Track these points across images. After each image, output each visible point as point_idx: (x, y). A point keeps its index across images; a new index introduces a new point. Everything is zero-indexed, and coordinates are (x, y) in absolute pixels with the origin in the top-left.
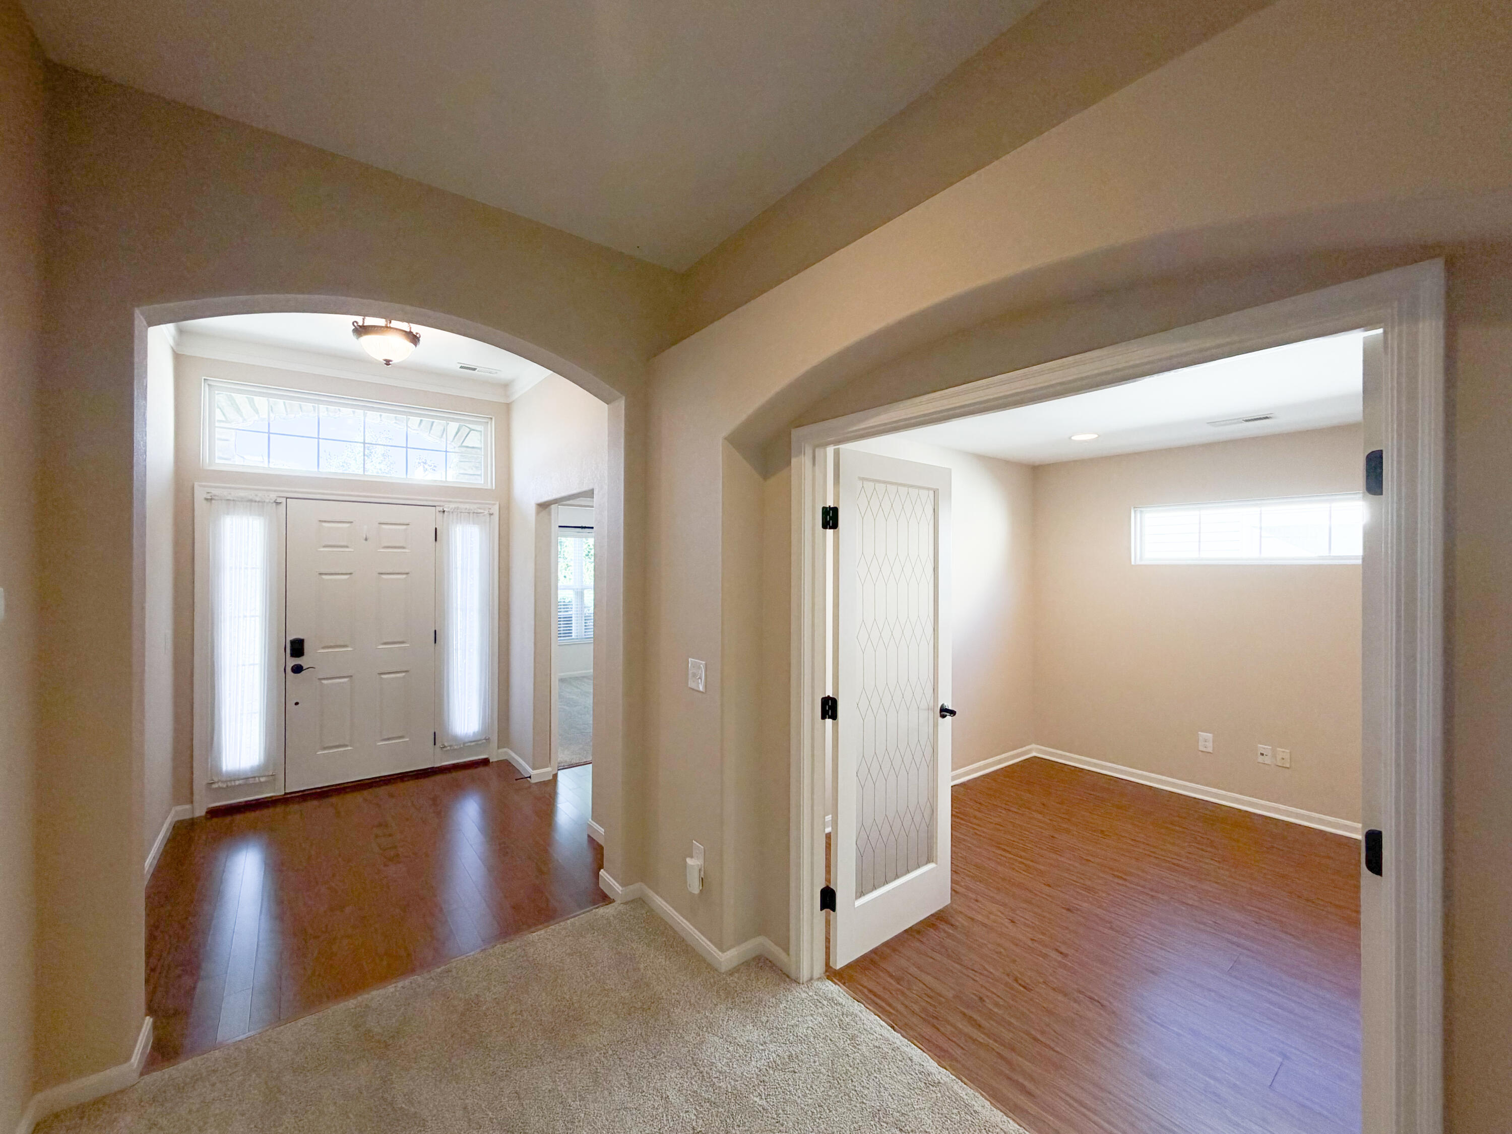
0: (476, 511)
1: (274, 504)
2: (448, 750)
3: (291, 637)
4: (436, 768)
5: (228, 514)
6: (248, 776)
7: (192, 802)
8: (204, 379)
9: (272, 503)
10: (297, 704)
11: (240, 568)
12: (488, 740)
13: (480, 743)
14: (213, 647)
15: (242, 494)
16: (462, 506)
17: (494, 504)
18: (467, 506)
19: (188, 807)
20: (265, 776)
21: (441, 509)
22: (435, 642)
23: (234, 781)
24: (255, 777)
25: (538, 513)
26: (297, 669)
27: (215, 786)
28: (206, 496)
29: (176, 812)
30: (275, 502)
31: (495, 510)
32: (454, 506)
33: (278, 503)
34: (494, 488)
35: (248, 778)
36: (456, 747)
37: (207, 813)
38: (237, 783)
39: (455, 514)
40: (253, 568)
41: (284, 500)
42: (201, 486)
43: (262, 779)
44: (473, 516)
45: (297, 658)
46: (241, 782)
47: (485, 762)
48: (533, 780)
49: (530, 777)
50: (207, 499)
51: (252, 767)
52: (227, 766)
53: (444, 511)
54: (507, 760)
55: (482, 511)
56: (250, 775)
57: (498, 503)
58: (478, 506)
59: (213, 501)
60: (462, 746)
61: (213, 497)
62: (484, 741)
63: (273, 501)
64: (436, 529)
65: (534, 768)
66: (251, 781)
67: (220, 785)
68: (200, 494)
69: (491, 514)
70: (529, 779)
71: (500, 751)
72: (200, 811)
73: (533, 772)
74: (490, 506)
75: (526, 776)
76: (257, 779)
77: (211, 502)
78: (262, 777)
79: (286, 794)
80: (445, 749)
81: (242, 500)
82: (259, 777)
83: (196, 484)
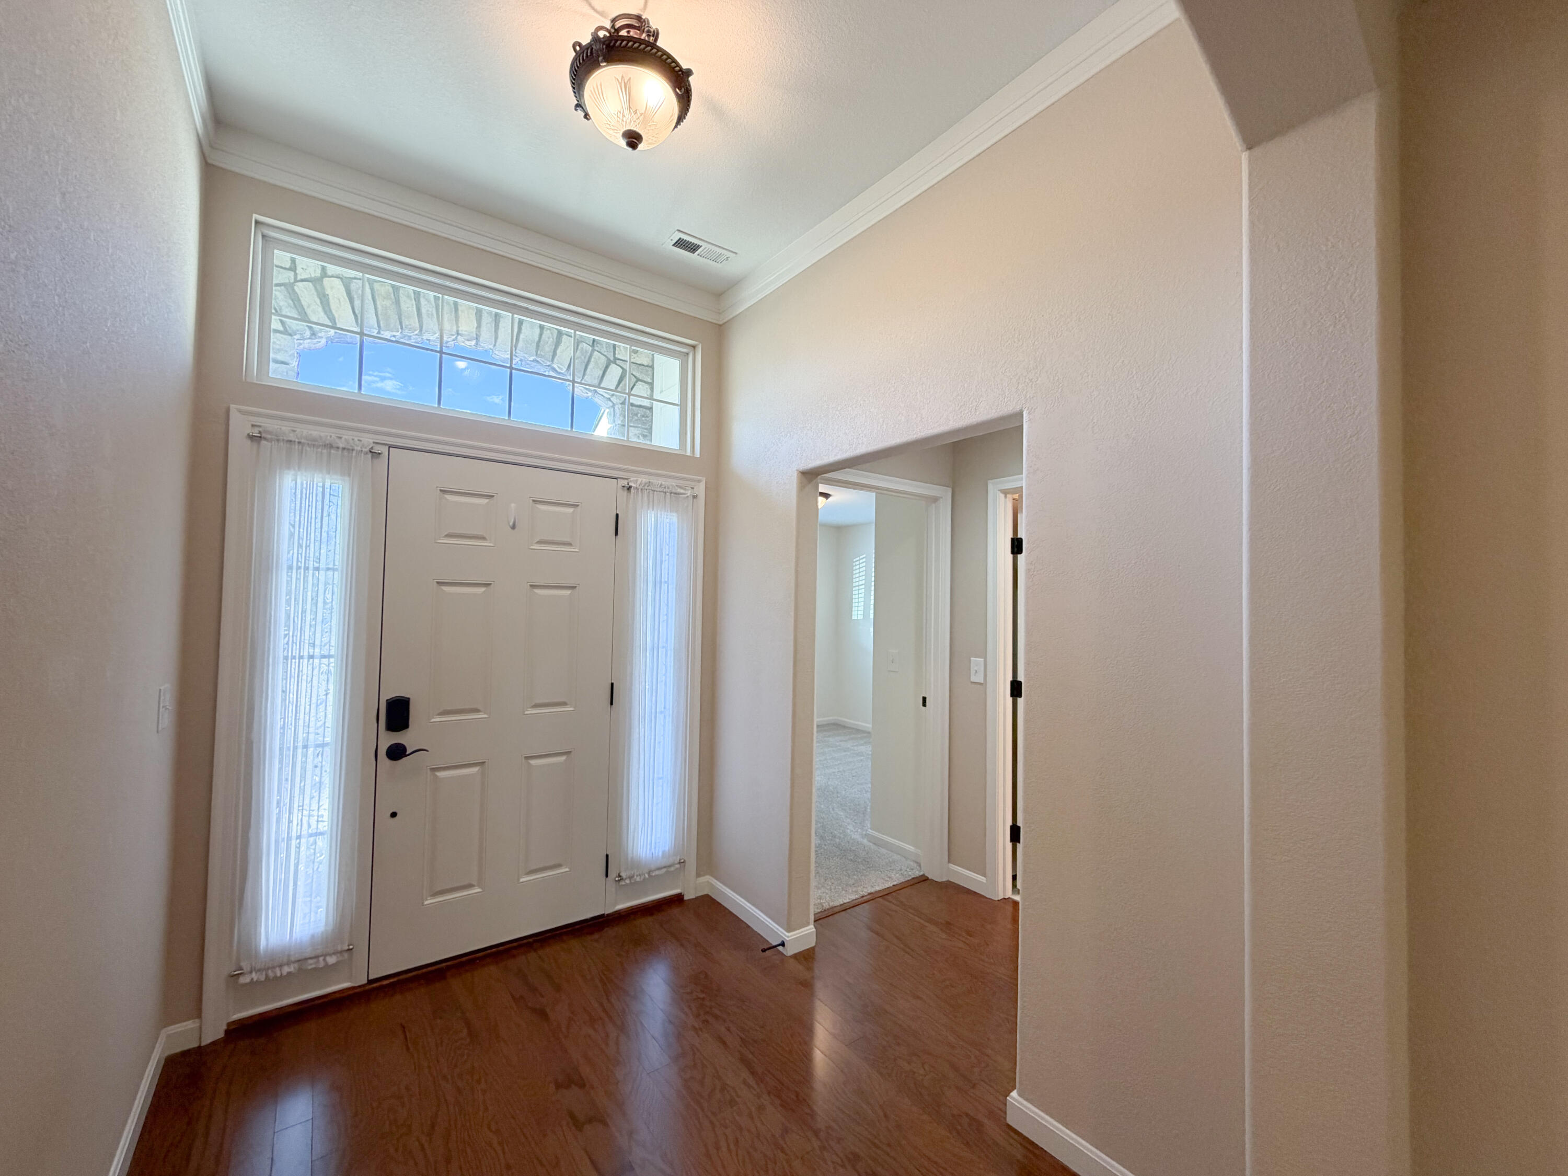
0: (674, 491)
1: (370, 455)
2: (627, 885)
3: (388, 694)
4: (608, 915)
5: (289, 468)
6: (308, 955)
7: (199, 1016)
8: (257, 222)
9: (366, 453)
10: (394, 815)
11: (306, 569)
12: (682, 863)
13: (672, 869)
14: (251, 709)
15: (315, 432)
16: (657, 481)
17: (699, 481)
18: (660, 481)
19: (191, 1025)
20: (334, 953)
21: (625, 483)
22: (612, 704)
23: (281, 966)
24: (317, 957)
25: (801, 487)
26: (397, 753)
27: (244, 980)
28: (249, 430)
29: (169, 1036)
30: (371, 452)
31: (701, 490)
32: (644, 480)
33: (375, 455)
34: (698, 454)
35: (306, 959)
36: (638, 879)
37: (227, 1032)
38: (286, 970)
39: (646, 493)
40: (328, 569)
41: (385, 450)
42: (240, 411)
43: (331, 960)
44: (672, 496)
45: (398, 733)
46: (291, 969)
47: (678, 900)
48: (790, 951)
49: (783, 944)
50: (251, 437)
51: (313, 936)
52: (267, 939)
53: (629, 488)
54: (707, 896)
55: (682, 491)
56: (308, 953)
57: (704, 480)
58: (681, 482)
59: (263, 442)
60: (647, 876)
61: (263, 435)
62: (678, 866)
63: (367, 450)
64: (617, 515)
65: (789, 930)
66: (311, 964)
67: (254, 976)
68: (240, 426)
69: (695, 497)
70: (780, 948)
71: (702, 879)
72: (214, 1031)
73: (788, 936)
74: (693, 484)
75: (774, 944)
76: (321, 959)
77: (259, 443)
78: (330, 955)
79: (370, 982)
80: (622, 883)
81: (314, 443)
82: (325, 955)
83: (233, 406)
